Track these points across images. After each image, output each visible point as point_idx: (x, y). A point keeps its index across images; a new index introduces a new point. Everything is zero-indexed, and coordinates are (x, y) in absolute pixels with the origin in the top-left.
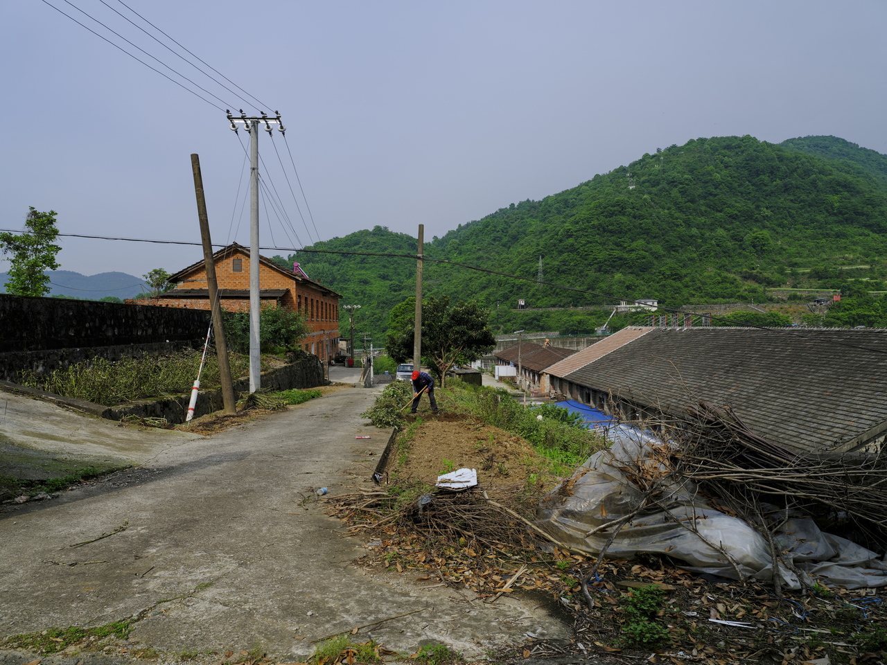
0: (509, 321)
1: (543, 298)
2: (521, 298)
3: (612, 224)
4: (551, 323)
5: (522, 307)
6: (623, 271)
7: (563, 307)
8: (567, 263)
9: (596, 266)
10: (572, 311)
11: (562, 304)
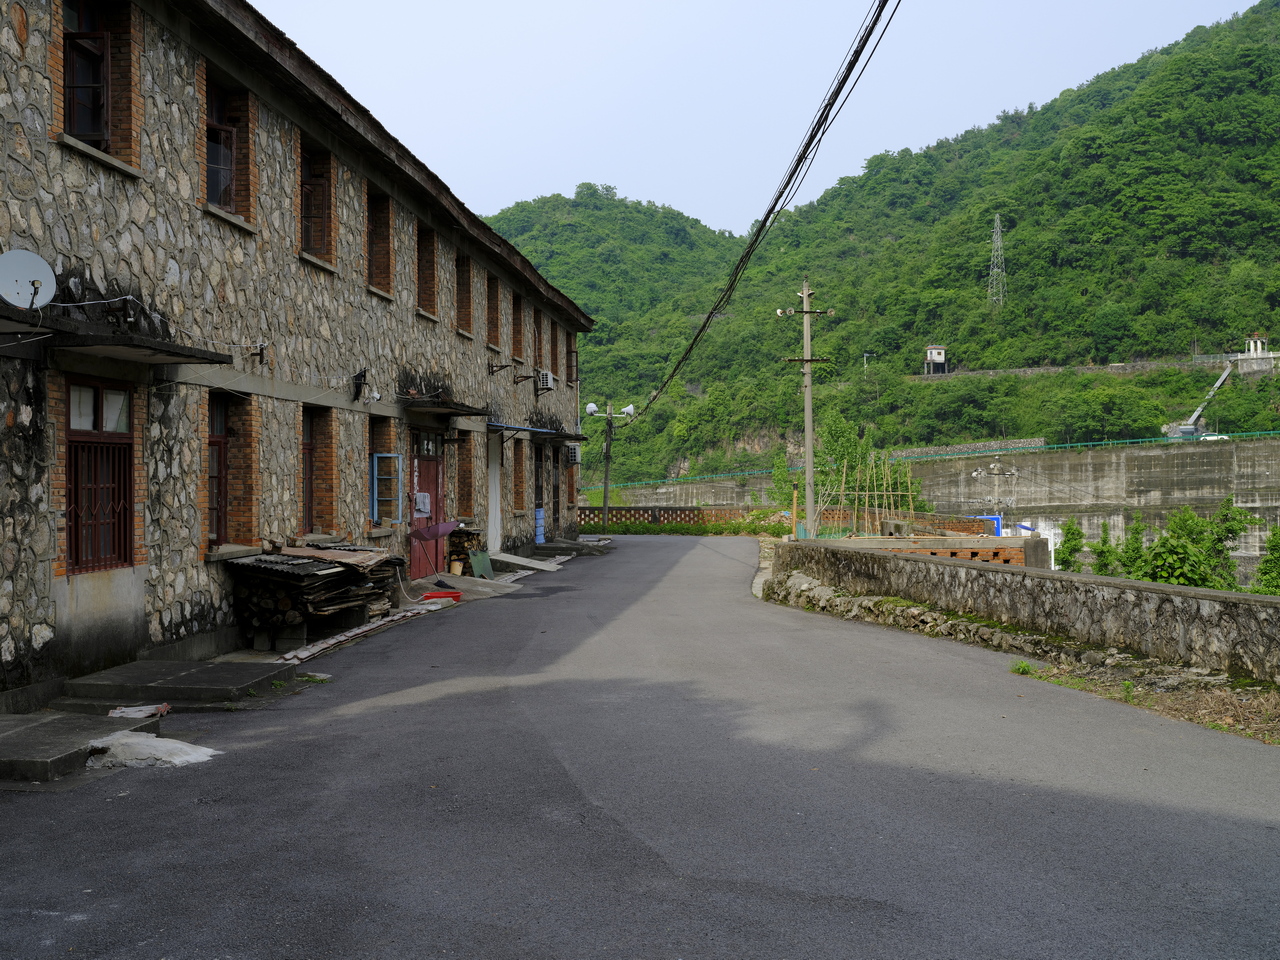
0: (893, 408)
1: (1003, 339)
2: (936, 341)
3: (1227, 118)
4: (1022, 411)
5: (939, 368)
6: (1259, 251)
7: (1064, 362)
8: (1082, 236)
9: (1172, 239)
10: (1089, 375)
11: (1060, 356)
